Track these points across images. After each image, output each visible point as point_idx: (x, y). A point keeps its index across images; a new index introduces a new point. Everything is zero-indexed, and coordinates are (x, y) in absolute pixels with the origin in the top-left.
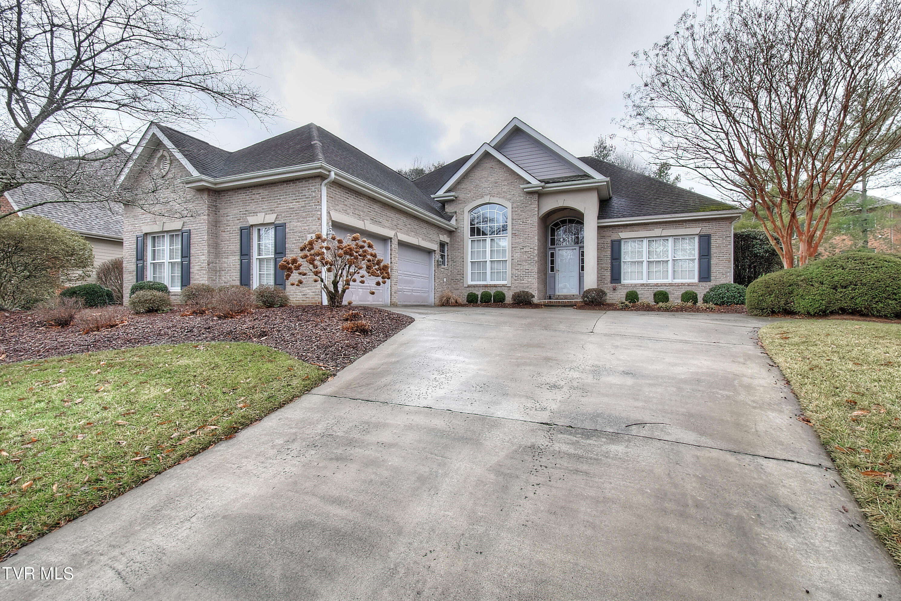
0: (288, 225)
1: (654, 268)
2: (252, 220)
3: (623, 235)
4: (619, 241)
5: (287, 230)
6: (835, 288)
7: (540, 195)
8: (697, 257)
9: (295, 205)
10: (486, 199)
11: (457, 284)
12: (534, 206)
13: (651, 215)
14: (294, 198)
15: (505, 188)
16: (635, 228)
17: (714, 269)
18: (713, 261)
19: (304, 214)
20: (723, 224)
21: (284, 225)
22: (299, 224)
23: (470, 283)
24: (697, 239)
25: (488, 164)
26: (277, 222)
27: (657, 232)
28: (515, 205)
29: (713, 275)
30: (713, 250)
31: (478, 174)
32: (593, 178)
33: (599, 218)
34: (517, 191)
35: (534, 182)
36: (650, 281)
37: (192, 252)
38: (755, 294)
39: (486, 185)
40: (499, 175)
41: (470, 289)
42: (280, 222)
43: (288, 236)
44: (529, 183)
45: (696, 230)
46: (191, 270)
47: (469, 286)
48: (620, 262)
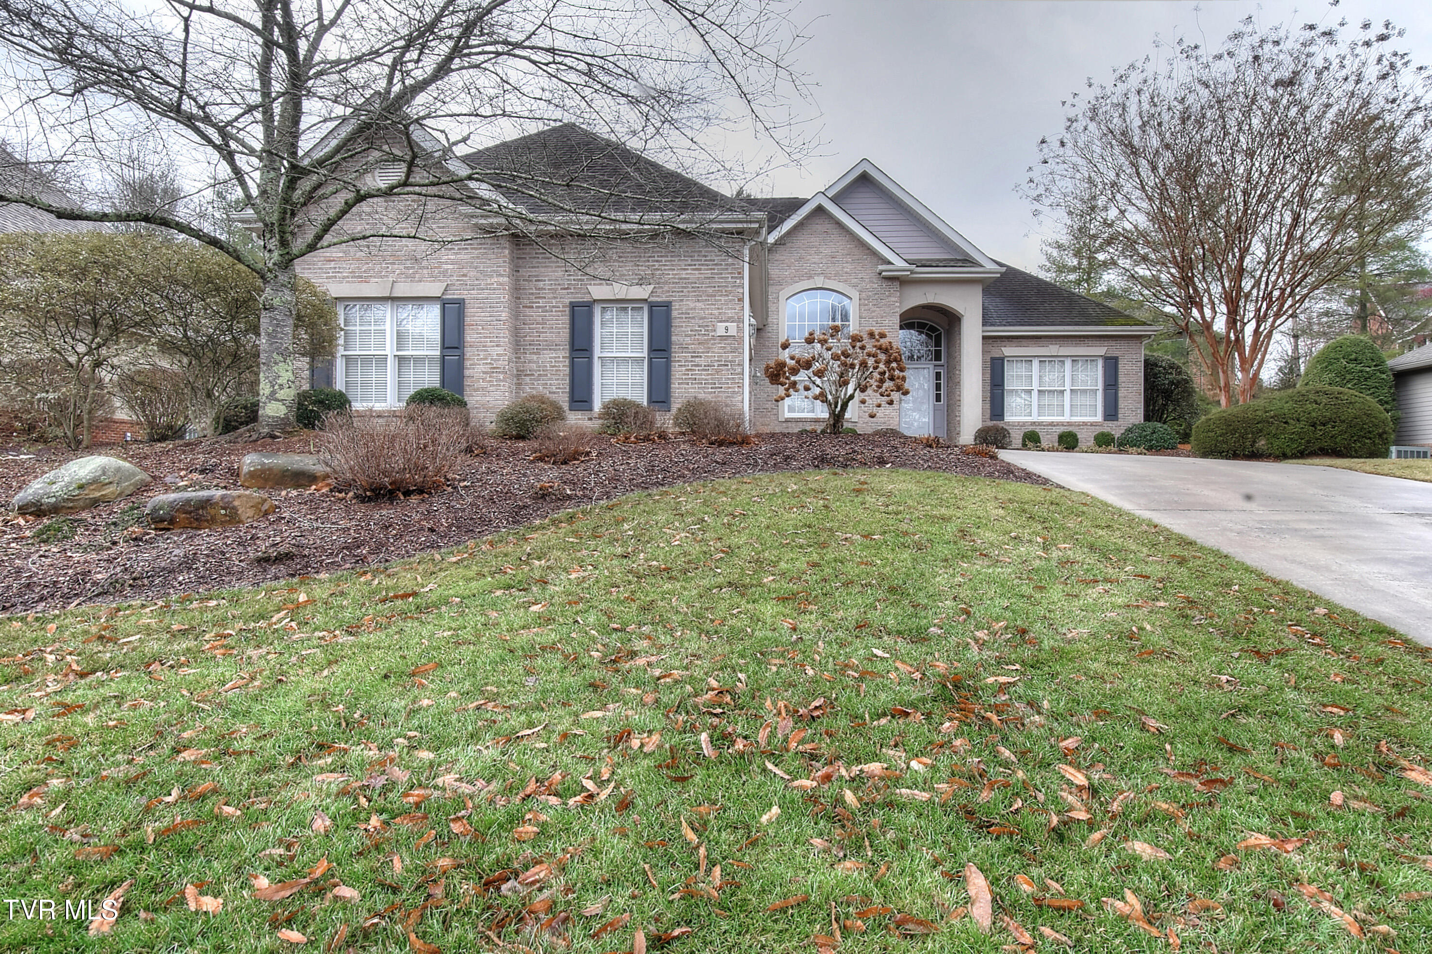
0: (676, 306)
1: (1046, 400)
2: (598, 291)
3: (1008, 351)
4: (1002, 359)
5: (675, 314)
6: (1314, 425)
7: (900, 281)
8: (1100, 386)
9: (690, 274)
10: (819, 282)
11: (765, 416)
12: (893, 299)
13: (1046, 325)
14: (689, 262)
15: (848, 268)
16: (1024, 342)
17: (1122, 404)
18: (1122, 393)
19: (710, 290)
20: (1133, 343)
21: (667, 305)
22: (697, 304)
23: (788, 415)
24: (1100, 363)
25: (820, 226)
26: (651, 299)
27: (1053, 349)
28: (864, 295)
29: (1121, 412)
30: (1121, 379)
31: (804, 239)
32: (982, 266)
33: (984, 324)
34: (867, 273)
35: (899, 263)
36: (1042, 419)
37: (468, 338)
38: (1210, 434)
39: (816, 258)
40: (837, 245)
41: (789, 424)
42: (659, 300)
43: (675, 323)
44: (890, 263)
45: (1101, 350)
46: (467, 373)
47: (787, 421)
48: (1003, 390)
